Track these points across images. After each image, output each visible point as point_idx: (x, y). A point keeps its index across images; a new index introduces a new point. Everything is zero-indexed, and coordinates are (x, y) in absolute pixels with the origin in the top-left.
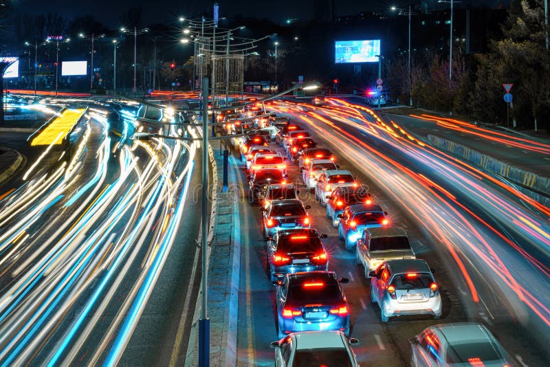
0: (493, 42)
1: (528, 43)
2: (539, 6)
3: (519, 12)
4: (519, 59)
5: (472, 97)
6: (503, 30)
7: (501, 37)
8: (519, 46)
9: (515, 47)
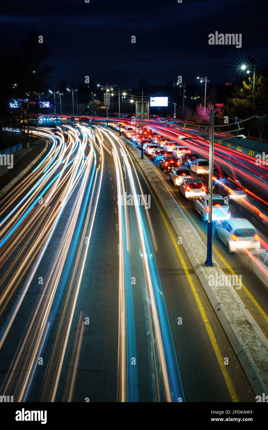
0: (229, 99)
1: (246, 100)
2: (251, 84)
3: (242, 86)
4: (241, 106)
5: (219, 122)
6: (233, 94)
7: (232, 97)
8: (242, 101)
9: (240, 101)
